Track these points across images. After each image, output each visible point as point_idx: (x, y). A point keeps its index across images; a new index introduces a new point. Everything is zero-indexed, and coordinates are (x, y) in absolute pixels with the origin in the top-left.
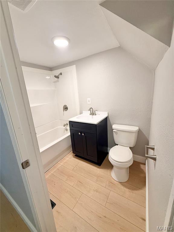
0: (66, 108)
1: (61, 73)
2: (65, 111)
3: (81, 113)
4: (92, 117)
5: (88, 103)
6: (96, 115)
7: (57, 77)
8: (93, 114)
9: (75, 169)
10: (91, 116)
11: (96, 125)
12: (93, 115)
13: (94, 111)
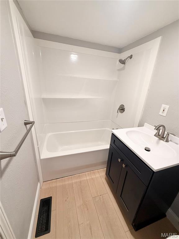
0: (122, 109)
1: (132, 56)
2: (120, 113)
3: (141, 125)
4: (158, 143)
5: (161, 113)
6: (167, 141)
7: (123, 62)
8: (163, 137)
9: (97, 200)
10: (157, 138)
11: (154, 172)
12: (160, 139)
13: (166, 133)
